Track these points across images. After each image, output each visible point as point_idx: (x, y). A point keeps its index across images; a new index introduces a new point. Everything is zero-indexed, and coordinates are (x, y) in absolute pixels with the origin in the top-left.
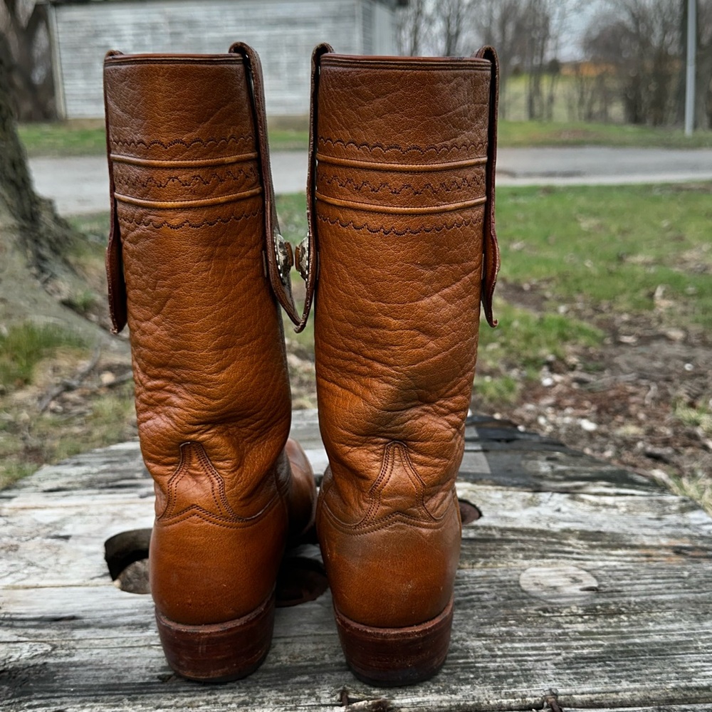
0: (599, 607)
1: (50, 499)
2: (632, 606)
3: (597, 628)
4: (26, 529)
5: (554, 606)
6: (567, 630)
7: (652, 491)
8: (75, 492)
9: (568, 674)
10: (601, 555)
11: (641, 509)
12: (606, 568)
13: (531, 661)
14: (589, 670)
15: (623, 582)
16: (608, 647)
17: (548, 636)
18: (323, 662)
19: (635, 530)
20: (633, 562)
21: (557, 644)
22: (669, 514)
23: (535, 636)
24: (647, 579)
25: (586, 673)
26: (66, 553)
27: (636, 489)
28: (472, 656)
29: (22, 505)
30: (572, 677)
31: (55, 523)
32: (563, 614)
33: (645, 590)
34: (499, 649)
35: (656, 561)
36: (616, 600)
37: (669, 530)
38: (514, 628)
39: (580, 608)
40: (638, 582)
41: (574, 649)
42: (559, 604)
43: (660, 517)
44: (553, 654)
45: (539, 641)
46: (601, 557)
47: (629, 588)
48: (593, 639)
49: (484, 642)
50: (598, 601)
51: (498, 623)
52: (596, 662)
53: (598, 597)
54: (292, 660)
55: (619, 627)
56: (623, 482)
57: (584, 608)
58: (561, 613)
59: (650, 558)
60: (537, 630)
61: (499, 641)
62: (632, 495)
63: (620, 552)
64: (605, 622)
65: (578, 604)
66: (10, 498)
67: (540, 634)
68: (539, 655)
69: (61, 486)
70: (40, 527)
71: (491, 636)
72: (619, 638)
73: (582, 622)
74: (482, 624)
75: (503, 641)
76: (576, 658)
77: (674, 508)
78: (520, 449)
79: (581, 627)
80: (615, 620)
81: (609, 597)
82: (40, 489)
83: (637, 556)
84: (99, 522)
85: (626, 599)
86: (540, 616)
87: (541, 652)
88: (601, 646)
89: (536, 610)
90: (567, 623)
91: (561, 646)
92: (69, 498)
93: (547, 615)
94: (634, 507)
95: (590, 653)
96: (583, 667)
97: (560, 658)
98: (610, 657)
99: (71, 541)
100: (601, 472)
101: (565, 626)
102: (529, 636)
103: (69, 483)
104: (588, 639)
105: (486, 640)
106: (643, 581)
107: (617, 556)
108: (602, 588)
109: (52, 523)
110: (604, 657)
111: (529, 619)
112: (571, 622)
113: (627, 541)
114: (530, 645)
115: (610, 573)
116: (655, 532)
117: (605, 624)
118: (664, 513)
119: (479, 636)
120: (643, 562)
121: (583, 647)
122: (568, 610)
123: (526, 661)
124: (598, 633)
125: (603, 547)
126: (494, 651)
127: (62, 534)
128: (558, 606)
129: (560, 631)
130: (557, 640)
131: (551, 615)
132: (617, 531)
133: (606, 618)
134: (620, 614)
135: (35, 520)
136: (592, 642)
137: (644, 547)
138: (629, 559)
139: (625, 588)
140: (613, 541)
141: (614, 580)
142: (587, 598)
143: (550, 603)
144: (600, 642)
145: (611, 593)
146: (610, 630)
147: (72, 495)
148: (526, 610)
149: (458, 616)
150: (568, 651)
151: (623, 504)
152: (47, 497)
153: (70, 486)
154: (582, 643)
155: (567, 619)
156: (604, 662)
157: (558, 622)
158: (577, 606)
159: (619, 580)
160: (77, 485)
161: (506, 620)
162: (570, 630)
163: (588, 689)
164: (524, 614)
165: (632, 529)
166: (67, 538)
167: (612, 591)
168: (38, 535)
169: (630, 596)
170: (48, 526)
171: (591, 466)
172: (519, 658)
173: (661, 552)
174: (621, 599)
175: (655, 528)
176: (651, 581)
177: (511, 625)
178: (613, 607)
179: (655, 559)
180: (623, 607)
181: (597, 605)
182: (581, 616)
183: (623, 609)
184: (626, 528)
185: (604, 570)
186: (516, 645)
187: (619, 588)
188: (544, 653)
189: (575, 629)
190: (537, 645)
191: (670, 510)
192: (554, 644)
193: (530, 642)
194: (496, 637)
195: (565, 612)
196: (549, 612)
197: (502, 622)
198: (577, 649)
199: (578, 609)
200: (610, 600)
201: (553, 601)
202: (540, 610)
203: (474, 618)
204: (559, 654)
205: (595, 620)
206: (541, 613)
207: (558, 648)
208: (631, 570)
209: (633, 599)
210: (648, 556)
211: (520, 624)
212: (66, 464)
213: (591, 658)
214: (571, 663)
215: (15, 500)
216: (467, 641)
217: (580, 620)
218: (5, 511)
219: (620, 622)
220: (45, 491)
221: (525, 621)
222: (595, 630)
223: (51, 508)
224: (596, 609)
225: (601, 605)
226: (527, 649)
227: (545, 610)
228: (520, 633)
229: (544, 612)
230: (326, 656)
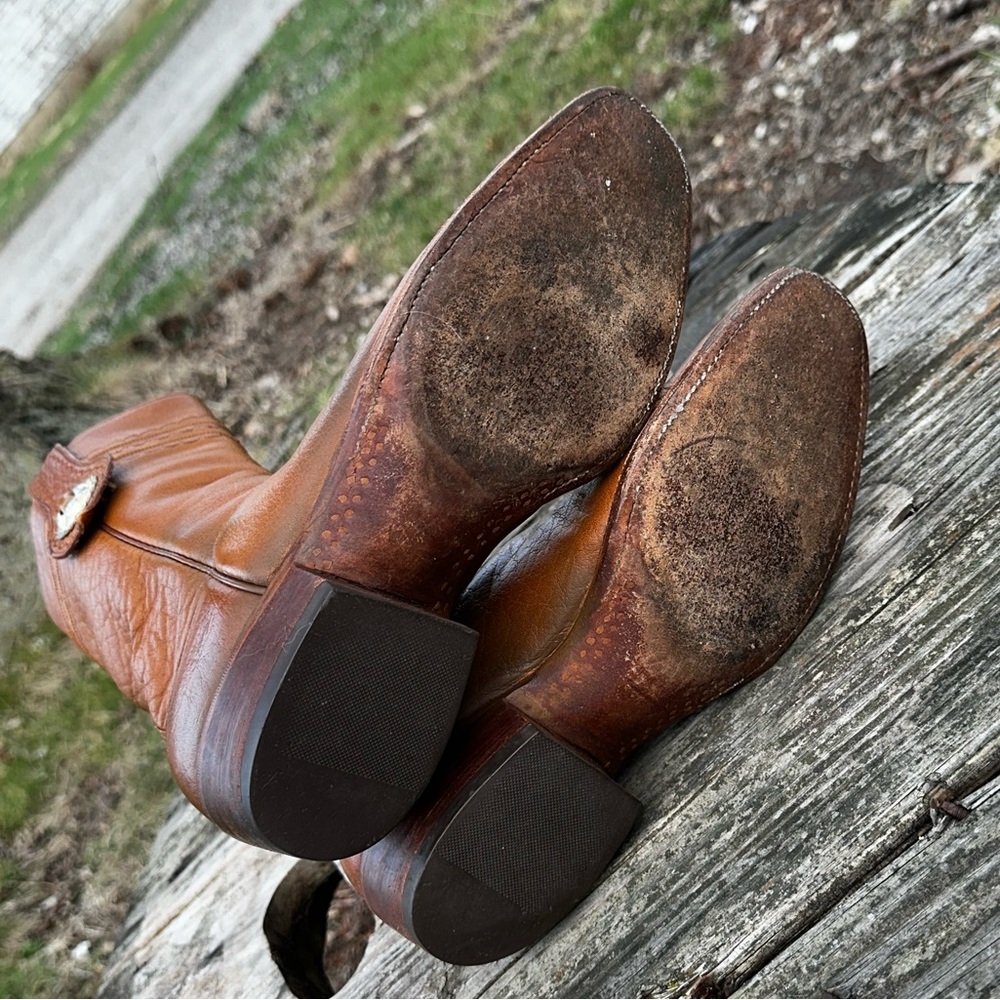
0: (932, 543)
1: (179, 891)
2: (982, 500)
3: (945, 590)
4: (171, 972)
5: (864, 595)
6: (902, 632)
7: (927, 209)
8: (202, 855)
9: (940, 725)
10: (895, 422)
11: (921, 266)
12: (910, 452)
13: (875, 738)
14: (967, 693)
15: (948, 459)
16: (977, 618)
17: (879, 666)
18: (598, 957)
19: (927, 323)
20: (949, 397)
21: (900, 671)
22: (967, 239)
23: (862, 680)
24: (981, 423)
25: (966, 702)
26: (226, 982)
27: (900, 225)
28: (789, 793)
29: (153, 929)
30: (948, 726)
31: (199, 932)
32: (884, 602)
33: (988, 450)
34: (822, 747)
35: (984, 365)
36: (951, 506)
37: (980, 276)
38: (825, 686)
39: (906, 568)
40: (970, 440)
41: (929, 663)
42: (870, 583)
43: (955, 258)
44: (901, 699)
45: (871, 686)
46: (897, 428)
47: (961, 465)
48: (948, 620)
49: (795, 750)
50: (925, 531)
51: (800, 694)
52: (971, 668)
53: (922, 523)
54: (557, 984)
55: (977, 562)
56: (875, 229)
57: (911, 563)
58: (882, 601)
59: (973, 365)
60: (860, 666)
61: (815, 730)
62: (899, 244)
63: (922, 391)
64: (953, 567)
65: (899, 562)
66: (138, 924)
67: (866, 672)
68: (883, 715)
69: (184, 855)
70: (185, 955)
71: (800, 730)
72: (987, 587)
73: (920, 595)
74: (779, 714)
75: (821, 727)
76: (937, 682)
77: (970, 217)
78: (704, 293)
79: (920, 609)
80: (967, 550)
81: (938, 510)
82: (165, 879)
83: (951, 377)
84: (245, 893)
85: (965, 491)
86: (854, 631)
87: (884, 708)
88: (967, 622)
89: (842, 624)
90: (897, 614)
91: (907, 673)
92: (198, 872)
93: (863, 620)
94: (910, 271)
95: (956, 654)
96: (957, 693)
97: (916, 698)
98: (989, 639)
99: (226, 953)
100: (837, 235)
101: (896, 624)
102: (852, 687)
103: (192, 841)
104: (940, 627)
105: (796, 744)
106: (976, 434)
107: (920, 403)
108: (921, 500)
109: (194, 937)
110: (980, 647)
111: (840, 652)
112: (903, 609)
113: (924, 358)
114: (861, 705)
115: (921, 457)
116: (960, 298)
117: (954, 574)
118: (961, 241)
119: (784, 741)
120: (964, 383)
121: (939, 649)
122: (889, 586)
123: (868, 744)
124: (952, 601)
125: (893, 401)
126: (816, 759)
127: (212, 948)
128: (872, 589)
129: (893, 641)
130: (896, 665)
131: (868, 615)
132: (902, 347)
133: (951, 558)
134: (970, 531)
135: (176, 947)
136: (950, 627)
137: (955, 346)
138: (940, 395)
139: (955, 471)
140: (904, 375)
141: (932, 466)
142: (906, 538)
143: (859, 592)
144: (962, 618)
145: (937, 500)
146: (967, 579)
147: (201, 862)
148: (829, 634)
149: (740, 723)
150: (921, 675)
151: (892, 278)
152: (176, 890)
153: (194, 846)
154: (935, 641)
155: (894, 606)
156: (984, 656)
157: (884, 624)
158: (900, 568)
159: (939, 460)
160: (200, 839)
161: (808, 678)
162: (908, 627)
163: (983, 736)
164: (829, 644)
165: (924, 322)
166: (218, 952)
167: (939, 494)
168: (187, 974)
169: (969, 480)
170: (192, 946)
171: (817, 234)
172: (857, 746)
173: (985, 336)
174: (958, 498)
175: (959, 289)
176: (988, 422)
177: (819, 683)
178: (952, 527)
179: (979, 360)
180: (967, 513)
181: (926, 541)
182: (912, 583)
183: (970, 518)
184: (913, 327)
185: (911, 458)
186: (842, 720)
187: (947, 477)
188: (889, 704)
189: (914, 620)
190: (872, 696)
191: (967, 227)
192: (896, 676)
193: (859, 698)
194: (807, 725)
195: (885, 594)
196: (863, 613)
197: (804, 687)
198: (933, 659)
199: (903, 572)
200: (942, 516)
201: (859, 584)
202: (847, 619)
203: (763, 710)
204: (911, 691)
205: (935, 576)
206: (851, 623)
207: (903, 679)
208: (950, 424)
209: (975, 484)
210: (967, 363)
211: (831, 672)
212: (176, 809)
213: (962, 663)
214: (935, 695)
215: (144, 924)
216: (771, 766)
217: (914, 593)
218: (140, 956)
219: (975, 549)
220: (171, 880)
221: (834, 660)
222: (944, 598)
223: (186, 906)
224: (929, 551)
225: (932, 536)
226: (860, 716)
227: (856, 614)
228: (839, 691)
229: (857, 620)
230: (598, 941)
